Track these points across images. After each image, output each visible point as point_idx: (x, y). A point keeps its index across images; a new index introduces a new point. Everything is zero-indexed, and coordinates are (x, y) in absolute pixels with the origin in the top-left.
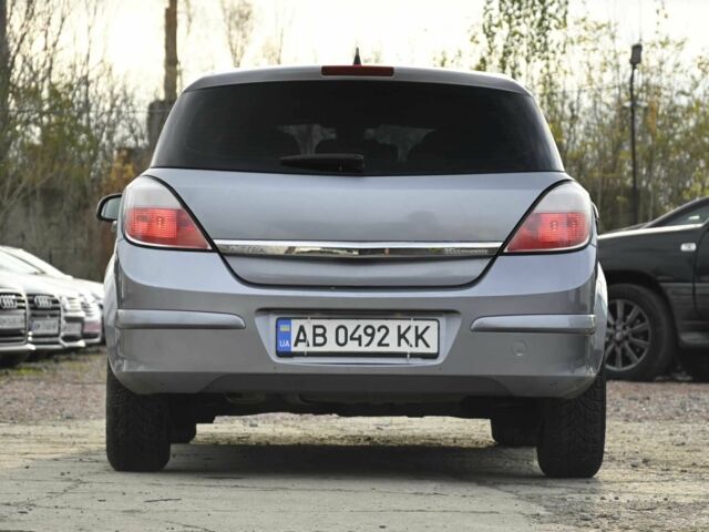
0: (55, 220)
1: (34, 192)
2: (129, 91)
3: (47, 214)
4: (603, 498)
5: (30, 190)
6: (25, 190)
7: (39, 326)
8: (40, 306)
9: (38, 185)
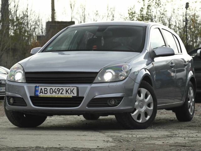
0: (16, 58)
1: (9, 49)
2: (40, 18)
3: (13, 56)
4: (132, 136)
5: (8, 49)
6: (6, 49)
7: (2, 89)
8: (2, 83)
9: (10, 47)
